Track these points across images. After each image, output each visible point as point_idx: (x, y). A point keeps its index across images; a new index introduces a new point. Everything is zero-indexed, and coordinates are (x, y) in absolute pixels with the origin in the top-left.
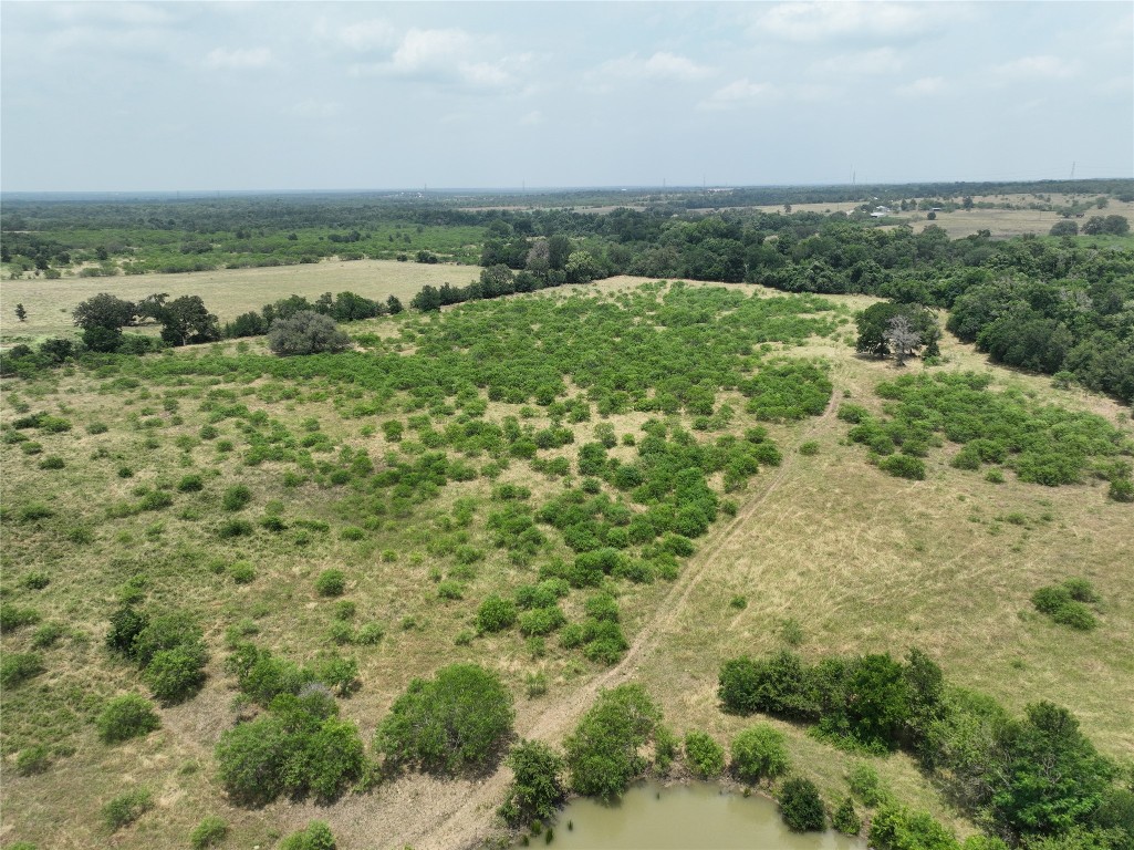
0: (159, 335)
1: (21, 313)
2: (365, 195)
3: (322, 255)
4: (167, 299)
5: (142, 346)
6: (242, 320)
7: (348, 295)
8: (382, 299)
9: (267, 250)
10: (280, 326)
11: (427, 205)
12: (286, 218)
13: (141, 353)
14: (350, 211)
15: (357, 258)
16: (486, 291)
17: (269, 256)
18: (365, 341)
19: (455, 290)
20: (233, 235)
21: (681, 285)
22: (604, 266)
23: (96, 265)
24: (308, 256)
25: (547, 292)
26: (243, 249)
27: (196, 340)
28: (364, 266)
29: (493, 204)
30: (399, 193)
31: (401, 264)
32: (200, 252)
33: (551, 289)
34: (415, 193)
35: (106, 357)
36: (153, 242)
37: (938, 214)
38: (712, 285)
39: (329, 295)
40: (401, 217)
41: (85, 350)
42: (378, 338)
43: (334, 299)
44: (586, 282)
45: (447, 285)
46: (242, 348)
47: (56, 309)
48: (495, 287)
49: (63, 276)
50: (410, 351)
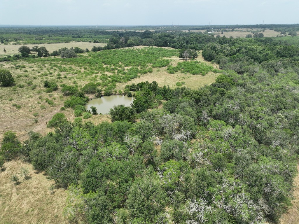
0: (37, 55)
1: (5, 51)
2: (81, 27)
3: (70, 41)
4: (38, 47)
5: (34, 57)
6: (54, 52)
7: (77, 47)
8: (85, 49)
9: (57, 40)
10: (63, 52)
11: (98, 29)
12: (60, 32)
13: (34, 58)
14: (77, 30)
15: (79, 42)
16: (108, 48)
17: (58, 41)
18: (81, 56)
19: (101, 47)
20: (48, 36)
21: (153, 47)
22: (137, 43)
23: (15, 42)
24: (67, 41)
25: (122, 49)
26: (51, 39)
27: (44, 56)
28: (81, 43)
29: (116, 29)
30: (91, 26)
31: (90, 43)
32: (40, 40)
33: (123, 48)
34: (95, 26)
35: (27, 58)
36: (27, 37)
37: (224, 33)
38: (160, 47)
39: (73, 47)
40: (91, 32)
41: (22, 57)
42: (83, 56)
43: (74, 48)
44: (132, 47)
45: (99, 46)
46: (55, 57)
47: (11, 50)
48: (110, 47)
49: (8, 44)
50: (90, 58)
